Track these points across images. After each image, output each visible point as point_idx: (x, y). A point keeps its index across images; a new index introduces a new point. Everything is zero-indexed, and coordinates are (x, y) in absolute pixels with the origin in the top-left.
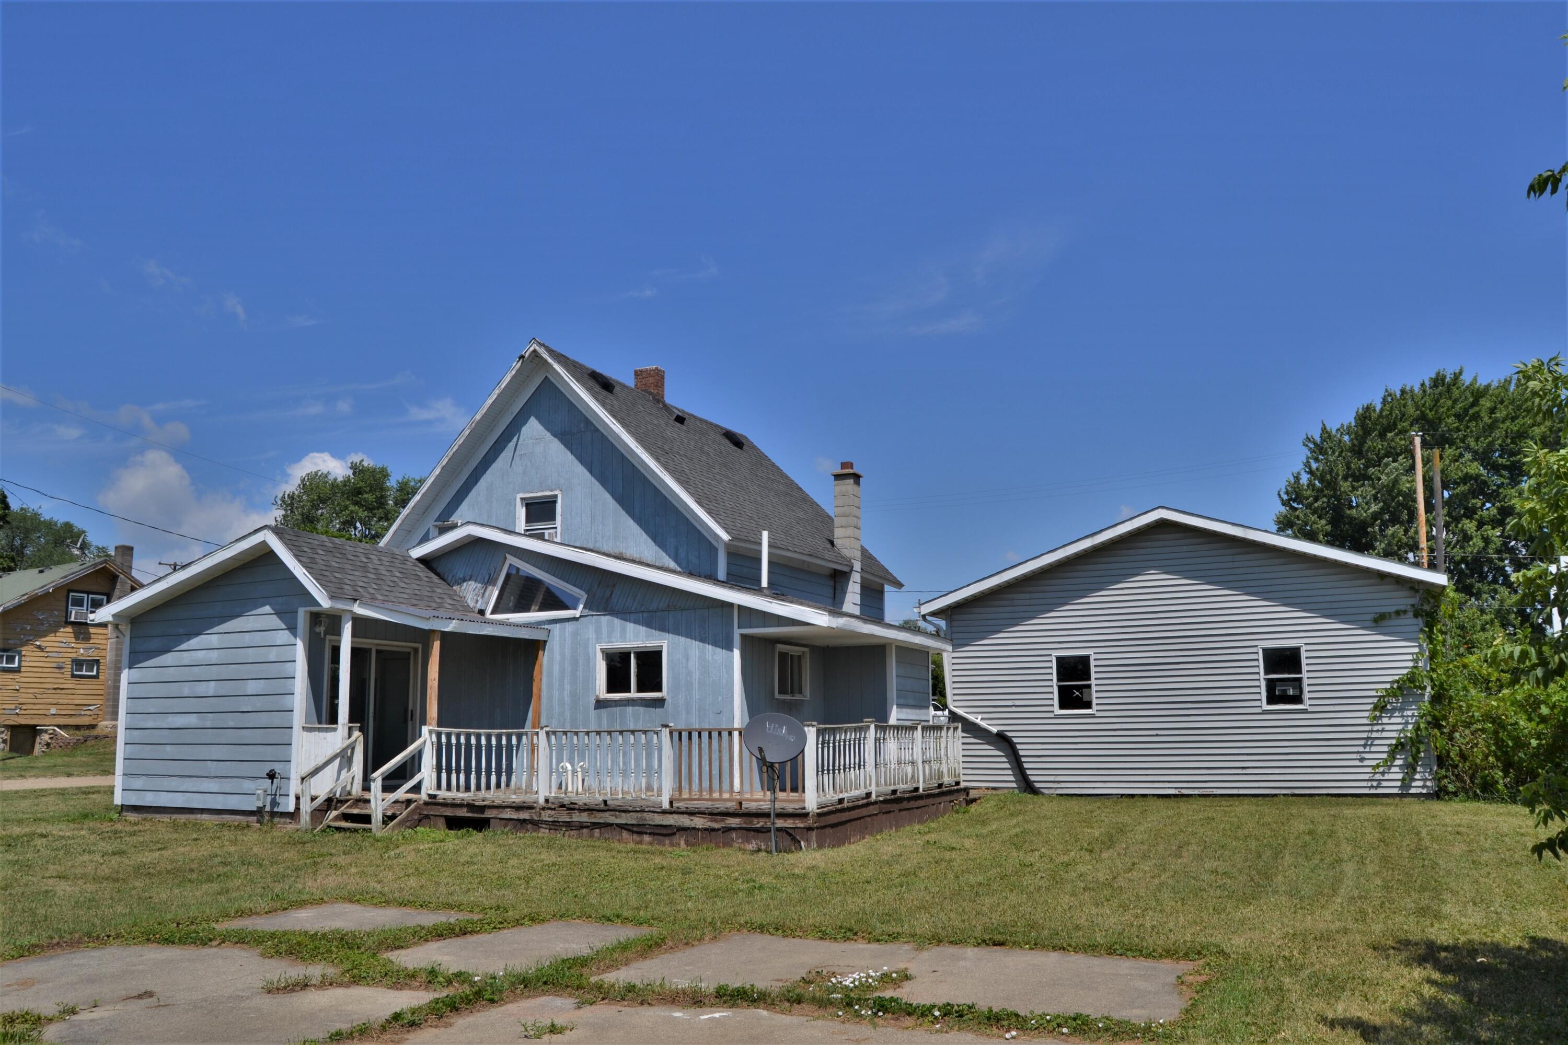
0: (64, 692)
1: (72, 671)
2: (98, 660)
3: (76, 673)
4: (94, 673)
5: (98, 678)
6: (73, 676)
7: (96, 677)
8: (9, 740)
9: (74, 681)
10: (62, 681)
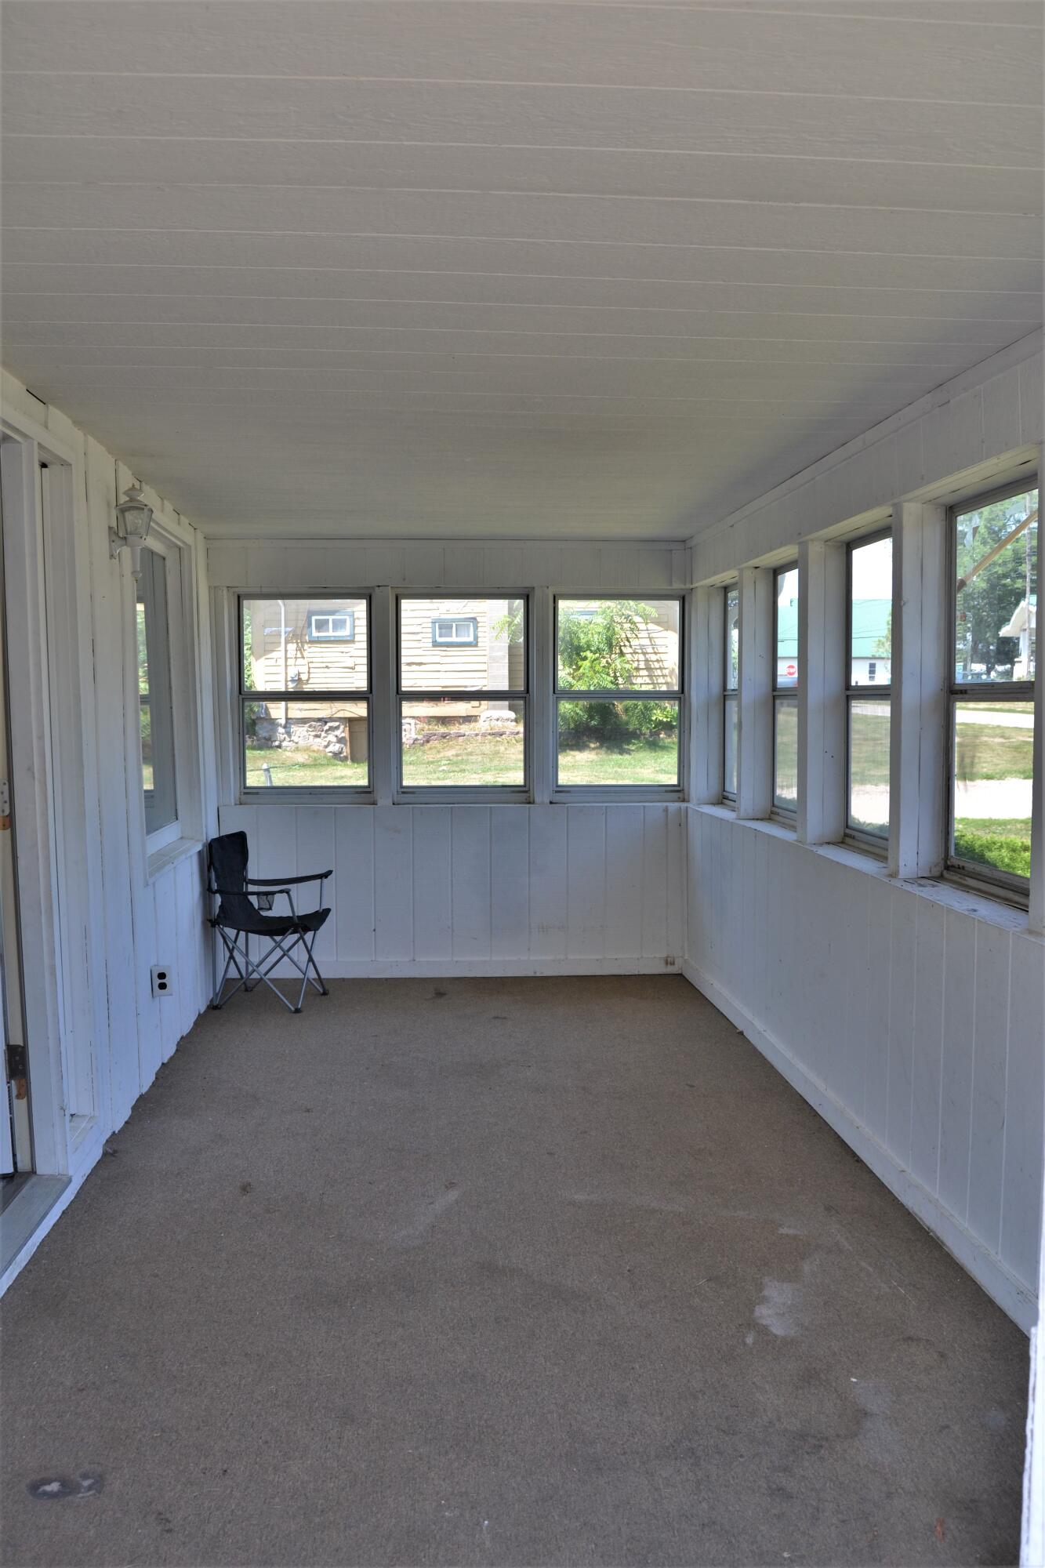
0: (423, 668)
1: (434, 636)
2: (475, 619)
3: (440, 640)
4: (471, 639)
5: (476, 646)
6: (435, 644)
7: (474, 644)
8: (348, 738)
9: (438, 651)
10: (419, 652)
